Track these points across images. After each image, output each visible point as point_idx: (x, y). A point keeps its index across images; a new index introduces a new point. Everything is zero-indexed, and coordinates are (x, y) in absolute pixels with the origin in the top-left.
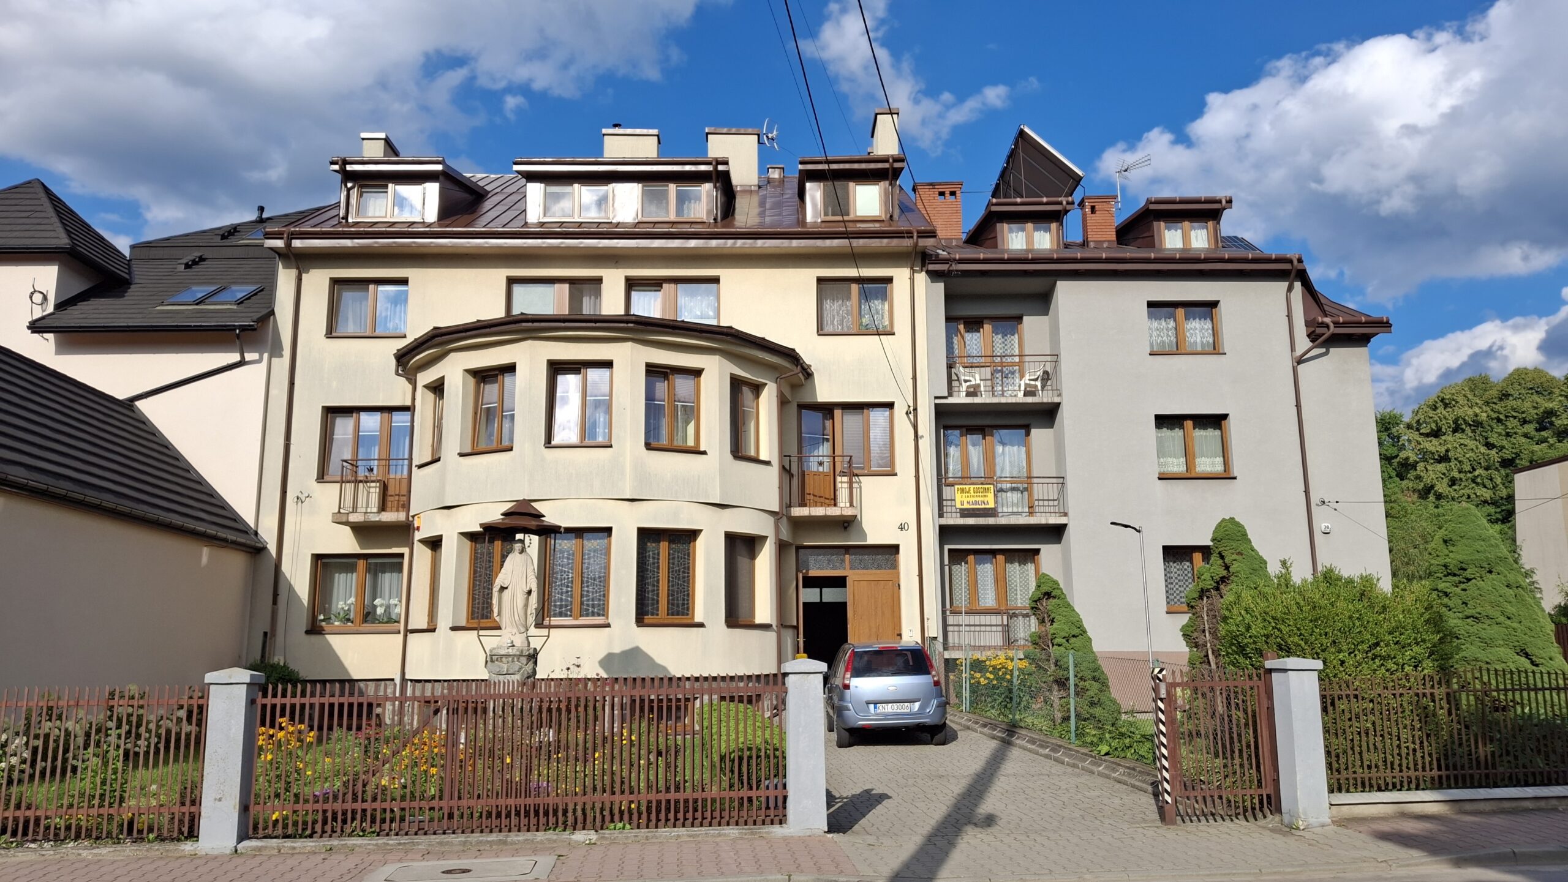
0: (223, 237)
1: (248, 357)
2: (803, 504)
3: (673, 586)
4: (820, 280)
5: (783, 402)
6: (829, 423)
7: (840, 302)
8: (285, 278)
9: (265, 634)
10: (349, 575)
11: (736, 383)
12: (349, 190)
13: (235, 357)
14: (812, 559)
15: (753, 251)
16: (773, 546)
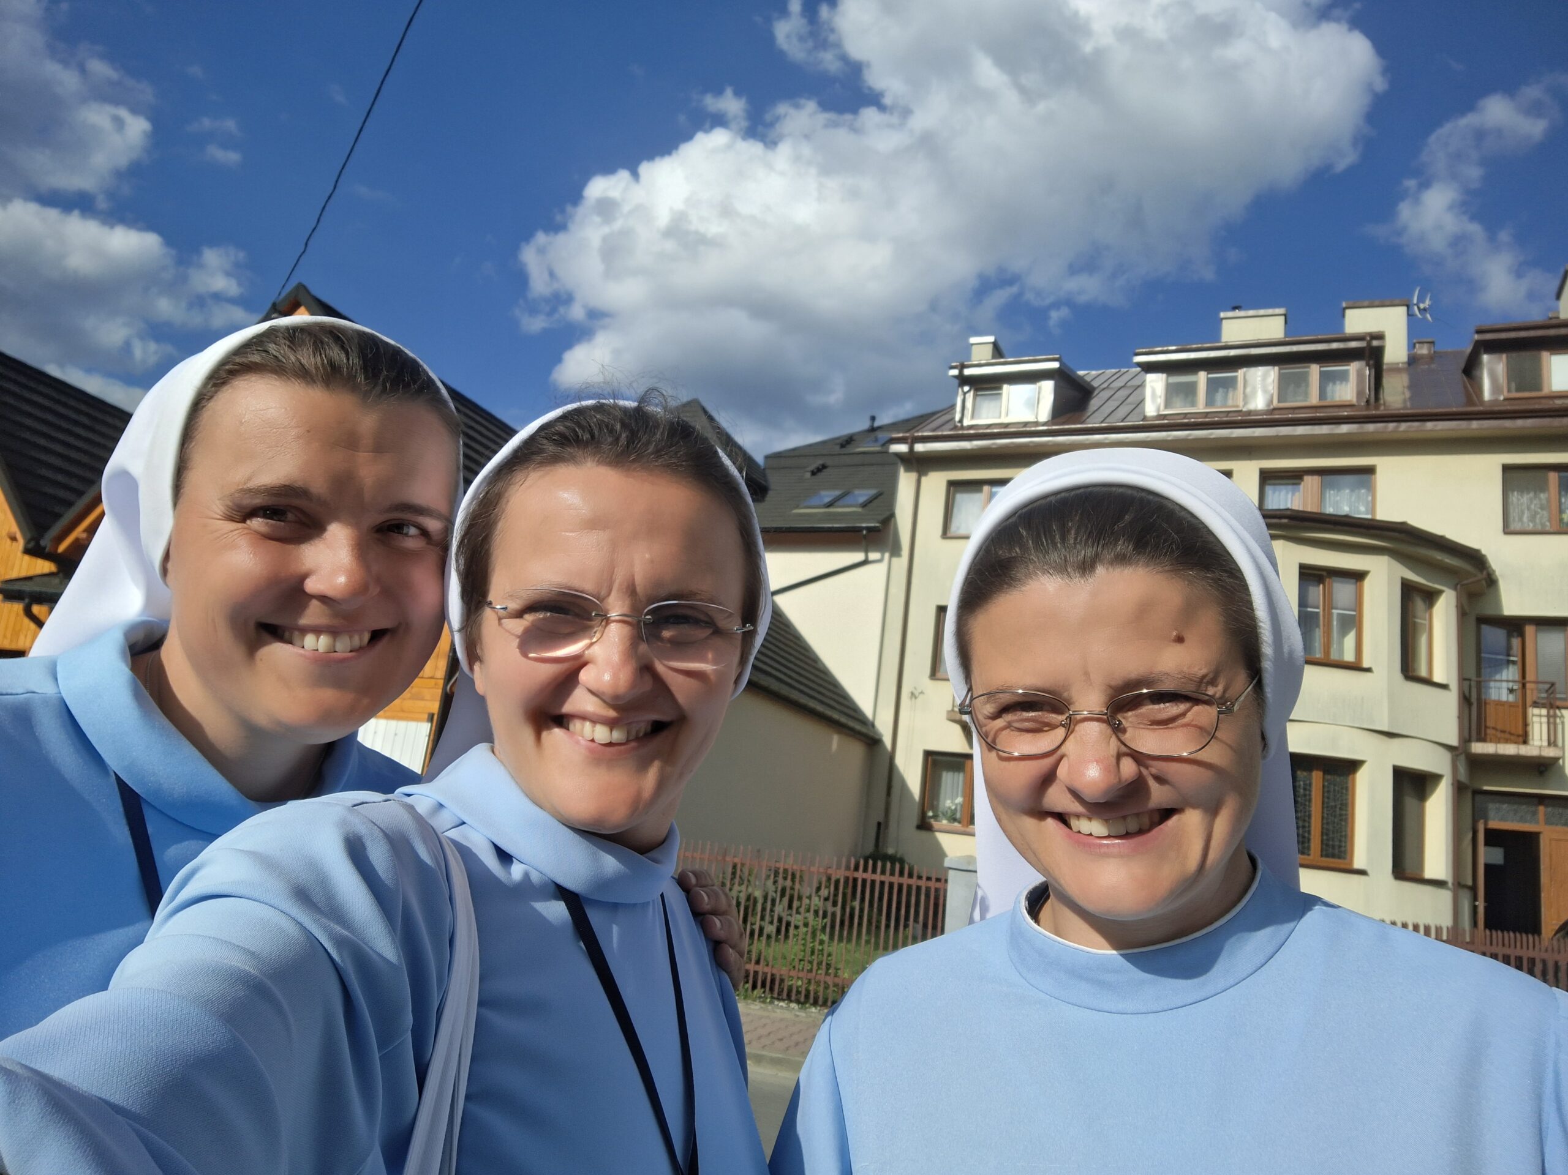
0: (843, 446)
1: (873, 556)
2: (1482, 739)
3: (1328, 823)
4: (1506, 468)
5: (1463, 614)
6: (1516, 642)
7: (1532, 495)
8: (906, 481)
9: (879, 824)
10: (956, 774)
11: (1408, 590)
12: (965, 394)
13: (859, 557)
14: (1491, 806)
15: (1420, 435)
16: (1450, 788)
